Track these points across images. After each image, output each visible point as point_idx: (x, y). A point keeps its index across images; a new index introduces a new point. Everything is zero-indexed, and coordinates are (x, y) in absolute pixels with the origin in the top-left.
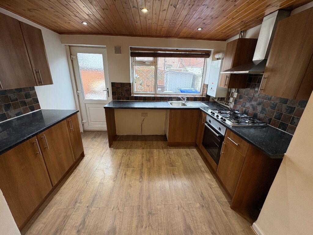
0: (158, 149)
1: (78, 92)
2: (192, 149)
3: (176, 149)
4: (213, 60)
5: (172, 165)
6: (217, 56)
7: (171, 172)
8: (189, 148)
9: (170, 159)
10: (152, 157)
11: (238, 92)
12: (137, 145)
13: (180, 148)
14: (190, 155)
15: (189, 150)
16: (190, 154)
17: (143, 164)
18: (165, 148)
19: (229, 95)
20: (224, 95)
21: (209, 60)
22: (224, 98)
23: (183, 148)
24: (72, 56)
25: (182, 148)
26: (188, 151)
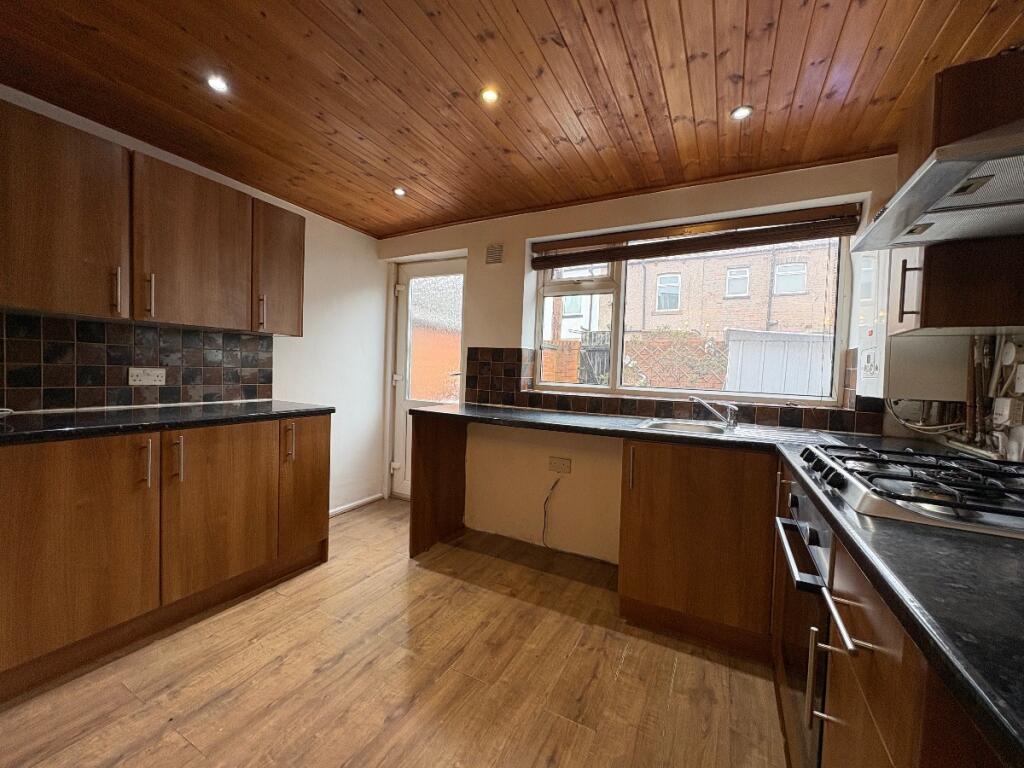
0: (572, 615)
1: (395, 377)
2: (750, 678)
3: (652, 646)
5: (580, 712)
7: (551, 743)
8: (730, 666)
9: (594, 676)
10: (520, 638)
12: (500, 575)
13: (677, 649)
14: (712, 700)
15: (724, 671)
16: (718, 695)
17: (461, 651)
18: (604, 624)
23: (692, 653)
24: (399, 288)
25: (690, 647)
26: (718, 675)
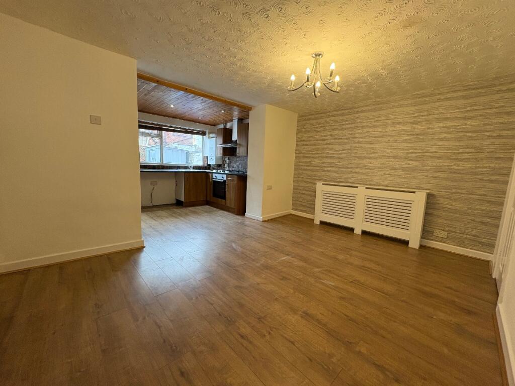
4: (209, 137)
6: (211, 135)
11: (229, 159)
19: (224, 162)
20: (220, 163)
21: (205, 137)
22: (221, 165)
